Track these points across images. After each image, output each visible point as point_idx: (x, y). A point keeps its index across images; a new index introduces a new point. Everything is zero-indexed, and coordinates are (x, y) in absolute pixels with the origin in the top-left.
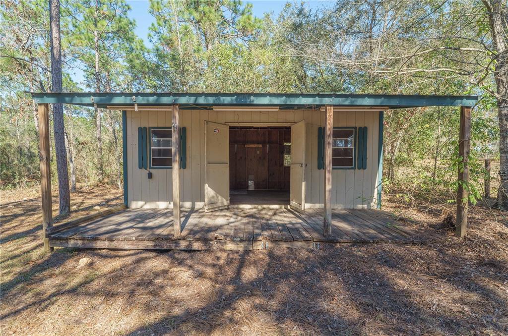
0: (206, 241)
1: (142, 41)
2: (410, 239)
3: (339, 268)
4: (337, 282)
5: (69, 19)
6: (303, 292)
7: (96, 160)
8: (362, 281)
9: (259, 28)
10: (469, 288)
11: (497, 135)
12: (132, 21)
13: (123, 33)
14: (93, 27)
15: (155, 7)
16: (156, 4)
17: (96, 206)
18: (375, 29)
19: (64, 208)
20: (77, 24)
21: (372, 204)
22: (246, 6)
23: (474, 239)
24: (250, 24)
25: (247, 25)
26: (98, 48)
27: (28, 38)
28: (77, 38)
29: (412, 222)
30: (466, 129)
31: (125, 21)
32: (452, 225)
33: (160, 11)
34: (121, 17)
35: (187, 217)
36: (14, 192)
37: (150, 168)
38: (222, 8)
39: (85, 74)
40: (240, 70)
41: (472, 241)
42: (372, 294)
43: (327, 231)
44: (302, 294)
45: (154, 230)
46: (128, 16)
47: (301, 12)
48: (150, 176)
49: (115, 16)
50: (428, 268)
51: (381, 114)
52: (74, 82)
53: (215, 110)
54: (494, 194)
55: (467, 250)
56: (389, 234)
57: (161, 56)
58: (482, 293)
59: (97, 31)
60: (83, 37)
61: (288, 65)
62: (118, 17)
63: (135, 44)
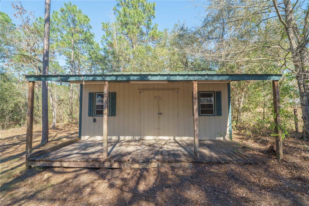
0: (120, 162)
1: (98, 44)
2: (247, 161)
3: (203, 180)
4: (201, 191)
5: (59, 33)
6: (178, 198)
7: (68, 110)
8: (217, 190)
9: (161, 36)
10: (285, 195)
11: (299, 95)
12: (93, 34)
13: (88, 40)
14: (70, 37)
15: (105, 27)
16: (105, 25)
17: (63, 138)
18: (224, 36)
19: (44, 139)
20: (63, 36)
21: (226, 137)
22: (155, 25)
23: (288, 161)
24: (156, 34)
25: (155, 35)
26: (73, 48)
27: (34, 44)
28: (62, 43)
29: (250, 149)
30: (276, 94)
31: (88, 34)
32: (274, 151)
33: (108, 29)
34: (86, 32)
35: (114, 146)
36: (20, 129)
37: (95, 116)
38: (141, 26)
39: (66, 62)
40: (150, 59)
41: (287, 162)
42: (222, 200)
43: (196, 156)
44: (178, 199)
45: (89, 155)
46: (90, 31)
47: (182, 29)
48: (95, 120)
49: (83, 31)
50: (259, 181)
51: (229, 84)
52: (60, 66)
53: (131, 83)
54: (300, 130)
55: (284, 168)
56: (235, 157)
57: (106, 52)
58: (293, 200)
59: (73, 39)
60: (65, 43)
61: (176, 57)
62: (85, 32)
63: (94, 46)
